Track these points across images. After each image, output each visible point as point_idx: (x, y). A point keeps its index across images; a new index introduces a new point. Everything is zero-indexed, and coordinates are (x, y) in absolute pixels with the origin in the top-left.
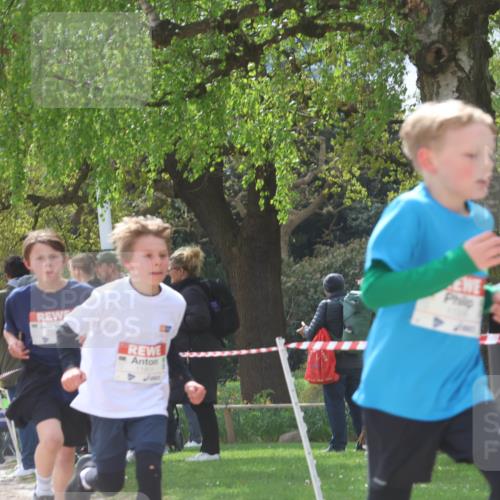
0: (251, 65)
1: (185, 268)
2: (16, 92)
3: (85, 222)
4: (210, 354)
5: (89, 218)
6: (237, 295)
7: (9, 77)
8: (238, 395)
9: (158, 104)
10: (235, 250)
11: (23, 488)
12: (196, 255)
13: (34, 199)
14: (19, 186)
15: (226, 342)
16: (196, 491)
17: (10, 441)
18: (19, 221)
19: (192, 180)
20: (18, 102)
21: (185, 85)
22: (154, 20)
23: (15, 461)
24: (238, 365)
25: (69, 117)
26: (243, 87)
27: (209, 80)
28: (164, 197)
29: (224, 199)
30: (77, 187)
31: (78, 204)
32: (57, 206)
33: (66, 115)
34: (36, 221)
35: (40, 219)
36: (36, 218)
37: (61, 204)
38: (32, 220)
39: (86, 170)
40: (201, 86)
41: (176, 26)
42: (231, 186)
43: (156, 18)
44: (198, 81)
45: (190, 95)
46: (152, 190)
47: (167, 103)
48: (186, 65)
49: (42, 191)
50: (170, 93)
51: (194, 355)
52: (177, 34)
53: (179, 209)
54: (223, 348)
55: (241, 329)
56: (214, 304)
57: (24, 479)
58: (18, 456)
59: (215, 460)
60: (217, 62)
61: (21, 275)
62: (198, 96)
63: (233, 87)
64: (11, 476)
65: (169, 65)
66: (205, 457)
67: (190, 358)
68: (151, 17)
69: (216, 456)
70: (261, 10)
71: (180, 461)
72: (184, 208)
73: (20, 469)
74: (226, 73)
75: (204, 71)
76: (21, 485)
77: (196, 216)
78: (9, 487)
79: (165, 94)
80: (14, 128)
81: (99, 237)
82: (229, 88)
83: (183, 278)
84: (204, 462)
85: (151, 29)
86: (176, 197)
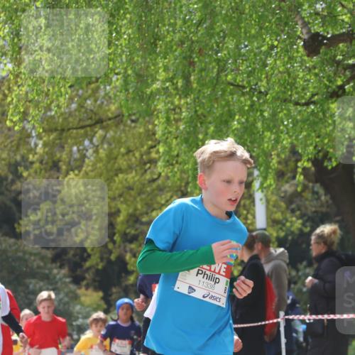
1: (325, 243)
2: (198, 98)
3: (244, 206)
5: (248, 202)
7: (195, 85)
9: (307, 104)
12: (334, 232)
19: (330, 167)
20: (199, 106)
21: (329, 87)
22: (307, 33)
25: (237, 117)
27: (348, 82)
28: (306, 182)
33: (235, 115)
40: (342, 87)
41: (324, 38)
43: (309, 31)
44: (339, 83)
46: (302, 177)
47: (314, 103)
48: (329, 70)
50: (317, 94)
52: (325, 44)
62: (339, 96)
65: (317, 71)
67: (328, 320)
68: (305, 31)
75: (344, 74)
79: (313, 95)
81: (254, 217)
83: (323, 251)
85: (304, 41)
86: (316, 182)
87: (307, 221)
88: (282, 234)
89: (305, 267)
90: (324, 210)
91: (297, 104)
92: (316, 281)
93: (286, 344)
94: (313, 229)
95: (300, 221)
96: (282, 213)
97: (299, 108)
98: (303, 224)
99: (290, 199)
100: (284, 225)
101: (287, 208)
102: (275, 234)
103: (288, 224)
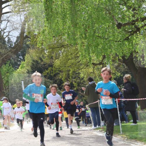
0: (138, 32)
4: (134, 99)
6: (138, 86)
8: (140, 109)
9: (119, 42)
10: (137, 75)
11: (94, 132)
13: (93, 64)
14: (90, 61)
15: (136, 96)
16: (133, 132)
17: (91, 120)
18: (90, 69)
19: (126, 59)
21: (124, 37)
23: (92, 125)
24: (139, 102)
26: (137, 37)
27: (129, 36)
28: (121, 63)
29: (133, 63)
30: (102, 61)
31: (103, 65)
32: (98, 65)
33: (99, 44)
34: (94, 69)
35: (95, 68)
36: (94, 68)
37: (99, 65)
38: (93, 68)
39: (104, 57)
40: (128, 37)
41: (122, 24)
42: (135, 60)
43: (118, 22)
44: (127, 36)
45: (125, 39)
47: (121, 41)
49: (95, 62)
50: (121, 39)
51: (129, 99)
52: (122, 26)
53: (124, 66)
54: (136, 98)
55: (140, 93)
56: (133, 88)
57: (94, 129)
58: (93, 124)
59: (136, 125)
60: (131, 32)
61: (91, 81)
62: (127, 40)
63: (135, 38)
64: (91, 128)
65: (121, 33)
66: (134, 124)
68: (116, 22)
69: (136, 124)
70: (139, 20)
71: (128, 125)
72: (125, 65)
73: (93, 127)
74: (133, 34)
75: (128, 34)
76: (94, 131)
77: (128, 67)
78: (91, 131)
79: (120, 39)
80: (89, 48)
82: (134, 38)
83: (126, 81)
84: (134, 125)
85: (117, 25)
86: (123, 63)
87: (122, 73)
88: (115, 77)
89: (122, 86)
90: (126, 70)
91: (116, 42)
92: (125, 89)
93: (118, 107)
94: (124, 75)
95: (120, 73)
96: (115, 71)
97: (117, 43)
98: (121, 74)
99: (117, 68)
100: (115, 74)
101: (116, 70)
102: (113, 77)
103: (117, 74)
